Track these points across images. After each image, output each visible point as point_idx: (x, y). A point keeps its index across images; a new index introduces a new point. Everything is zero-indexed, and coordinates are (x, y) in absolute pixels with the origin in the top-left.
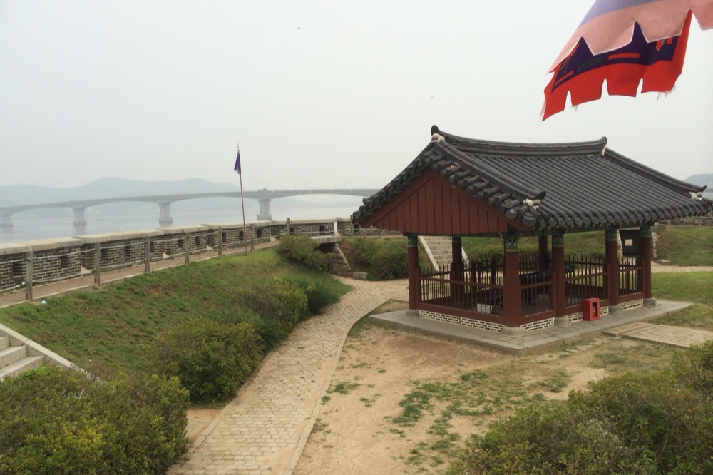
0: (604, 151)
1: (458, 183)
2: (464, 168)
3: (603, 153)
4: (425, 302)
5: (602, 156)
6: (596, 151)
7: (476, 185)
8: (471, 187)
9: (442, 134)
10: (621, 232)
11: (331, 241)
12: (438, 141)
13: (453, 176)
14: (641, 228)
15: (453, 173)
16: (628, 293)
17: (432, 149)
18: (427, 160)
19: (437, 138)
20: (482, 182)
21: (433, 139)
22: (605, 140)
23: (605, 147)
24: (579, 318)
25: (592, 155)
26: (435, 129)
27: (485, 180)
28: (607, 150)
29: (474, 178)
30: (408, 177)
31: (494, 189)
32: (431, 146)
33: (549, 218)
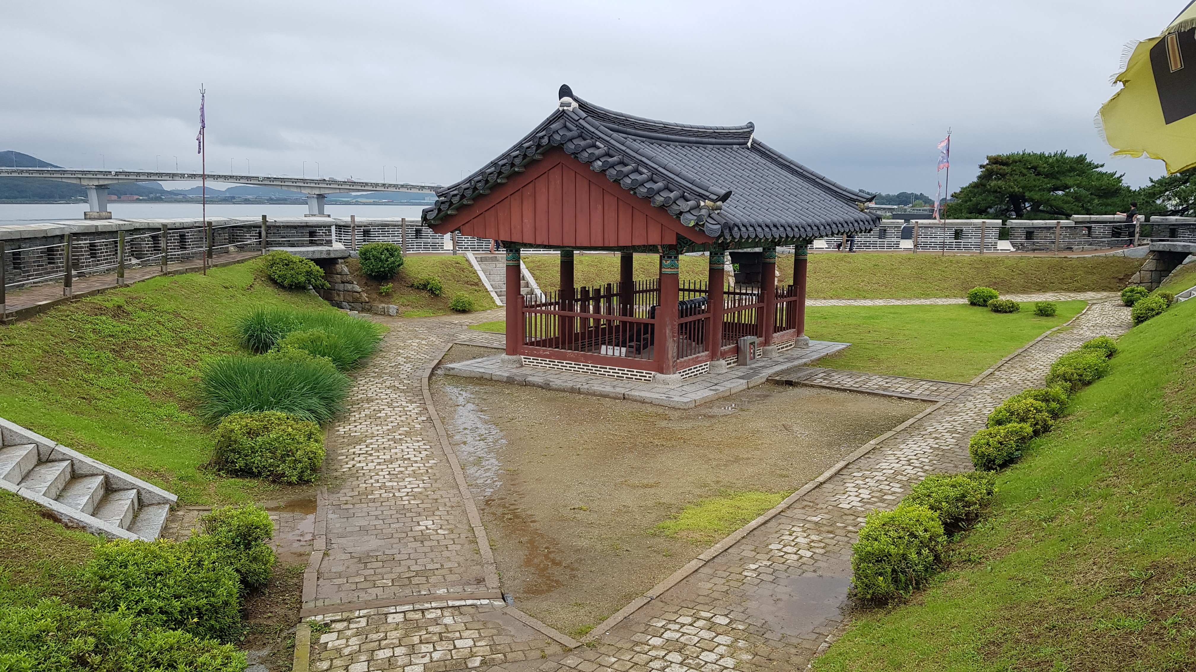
0: (751, 141)
1: (607, 173)
2: (611, 152)
3: (749, 144)
4: (532, 344)
5: (748, 149)
6: (742, 141)
7: (633, 176)
8: (628, 181)
9: (576, 100)
10: (731, 254)
11: (332, 256)
12: (571, 109)
13: (600, 163)
14: (764, 249)
15: (598, 159)
16: (781, 331)
17: (562, 121)
18: (557, 137)
19: (569, 105)
20: (641, 173)
21: (562, 105)
22: (751, 126)
23: (751, 137)
24: (734, 363)
25: (738, 146)
26: (565, 91)
27: (645, 171)
28: (754, 141)
29: (630, 167)
30: (524, 159)
31: (660, 184)
32: (559, 115)
33: (733, 228)
